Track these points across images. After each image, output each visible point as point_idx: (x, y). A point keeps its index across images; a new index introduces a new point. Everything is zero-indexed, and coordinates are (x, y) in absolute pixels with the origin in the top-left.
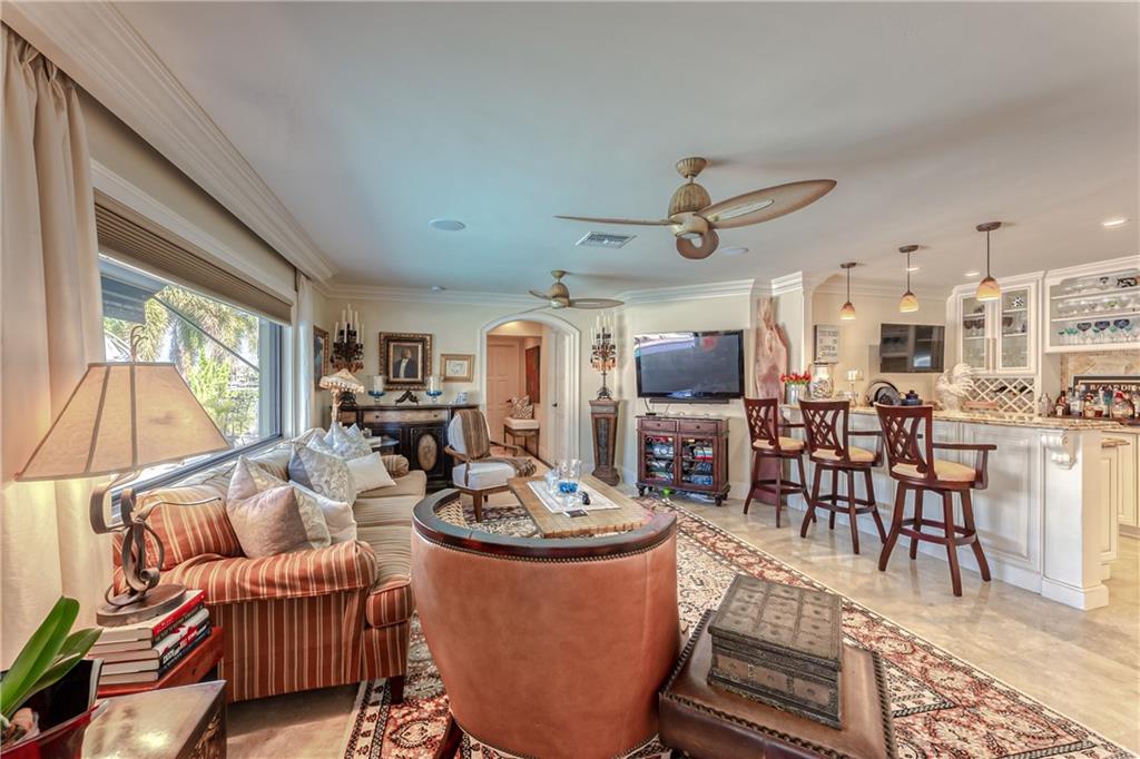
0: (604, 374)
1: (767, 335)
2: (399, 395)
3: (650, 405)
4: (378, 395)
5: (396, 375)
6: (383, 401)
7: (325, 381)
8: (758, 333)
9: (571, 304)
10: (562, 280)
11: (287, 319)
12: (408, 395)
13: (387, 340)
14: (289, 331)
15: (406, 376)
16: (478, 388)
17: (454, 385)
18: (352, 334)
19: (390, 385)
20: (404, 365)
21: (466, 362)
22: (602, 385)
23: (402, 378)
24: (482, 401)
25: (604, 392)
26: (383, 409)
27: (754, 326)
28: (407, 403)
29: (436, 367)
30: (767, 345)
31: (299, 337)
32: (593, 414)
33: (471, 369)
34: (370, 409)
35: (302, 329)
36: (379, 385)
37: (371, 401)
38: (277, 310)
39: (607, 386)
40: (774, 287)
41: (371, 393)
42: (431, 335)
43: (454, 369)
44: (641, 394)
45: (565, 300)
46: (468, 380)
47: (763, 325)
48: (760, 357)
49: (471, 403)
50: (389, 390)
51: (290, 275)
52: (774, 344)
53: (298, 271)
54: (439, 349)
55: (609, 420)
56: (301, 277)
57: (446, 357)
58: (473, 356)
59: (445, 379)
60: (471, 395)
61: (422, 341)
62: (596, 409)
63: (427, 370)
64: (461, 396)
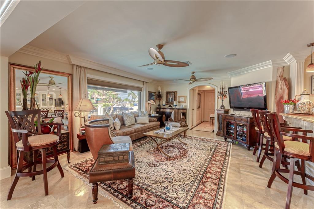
0: (223, 101)
1: (280, 82)
2: (168, 106)
3: (235, 111)
4: (164, 105)
5: (169, 101)
6: (165, 107)
8: (277, 82)
9: (196, 81)
10: (194, 74)
11: (142, 91)
13: (167, 93)
14: (142, 92)
15: (171, 101)
16: (187, 104)
17: (182, 103)
18: (159, 92)
19: (167, 103)
20: (171, 99)
21: (184, 98)
22: (222, 104)
23: (170, 102)
24: (188, 108)
25: (223, 106)
26: (165, 109)
27: (275, 80)
28: (170, 107)
29: (178, 100)
30: (280, 87)
31: (144, 94)
32: (217, 113)
33: (185, 100)
34: (161, 109)
35: (144, 92)
36: (164, 103)
37: (163, 107)
38: (140, 89)
39: (223, 104)
40: (286, 61)
41: (163, 105)
42: (176, 92)
43: (182, 99)
44: (231, 107)
45: (194, 80)
46: (185, 102)
47: (279, 79)
48: (277, 93)
50: (166, 104)
51: (142, 83)
52: (282, 86)
53: (143, 82)
54: (178, 95)
55: (222, 115)
56: (144, 83)
57: (179, 97)
58: (186, 96)
59: (179, 102)
60: (186, 106)
61: (174, 93)
62: (219, 112)
63: (175, 100)
64: (182, 106)
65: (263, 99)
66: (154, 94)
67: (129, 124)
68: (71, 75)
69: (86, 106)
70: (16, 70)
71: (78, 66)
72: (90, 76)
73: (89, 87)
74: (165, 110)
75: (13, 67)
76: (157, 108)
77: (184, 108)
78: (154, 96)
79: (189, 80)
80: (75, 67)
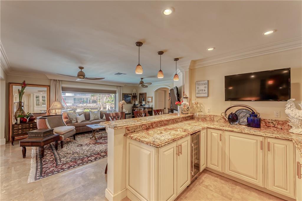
4: (137, 105)
10: (142, 80)
13: (140, 94)
14: (116, 95)
16: (153, 104)
18: (135, 94)
19: (140, 102)
20: (142, 99)
28: (141, 106)
29: (147, 100)
32: (168, 112)
33: (152, 100)
35: (118, 94)
36: (137, 103)
38: (114, 92)
42: (146, 93)
43: (150, 99)
50: (139, 104)
53: (117, 86)
54: (147, 96)
58: (152, 97)
59: (148, 102)
60: (152, 106)
61: (144, 94)
64: (148, 105)
66: (130, 95)
67: (92, 119)
68: (49, 86)
69: (56, 106)
70: (14, 87)
71: (54, 80)
73: (63, 93)
75: (12, 85)
76: (132, 107)
77: (150, 107)
78: (130, 97)
80: (52, 81)
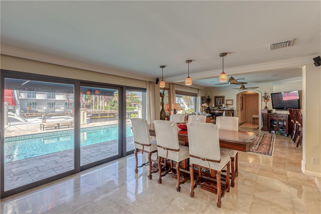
0: (266, 103)
2: (217, 108)
4: (214, 108)
5: (217, 104)
6: (214, 109)
7: (203, 105)
12: (219, 108)
13: (216, 97)
14: (197, 98)
15: (219, 104)
17: (229, 106)
18: (209, 97)
19: (216, 105)
20: (219, 102)
21: (231, 101)
23: (219, 105)
24: (235, 109)
25: (266, 107)
28: (219, 109)
29: (225, 103)
31: (199, 99)
32: (261, 113)
33: (233, 103)
34: (211, 110)
35: (199, 97)
36: (213, 106)
37: (212, 109)
38: (196, 95)
41: (212, 107)
42: (224, 96)
43: (229, 102)
44: (273, 108)
45: (243, 88)
46: (232, 105)
49: (232, 109)
51: (197, 90)
54: (226, 99)
55: (266, 114)
56: (199, 90)
57: (227, 100)
58: (233, 100)
59: (227, 105)
60: (233, 108)
61: (222, 97)
62: (263, 112)
63: (223, 103)
64: (230, 108)
65: (297, 102)
66: (204, 98)
68: (169, 89)
71: (171, 83)
72: (176, 89)
73: (176, 96)
74: (214, 111)
76: (207, 110)
79: (240, 88)
